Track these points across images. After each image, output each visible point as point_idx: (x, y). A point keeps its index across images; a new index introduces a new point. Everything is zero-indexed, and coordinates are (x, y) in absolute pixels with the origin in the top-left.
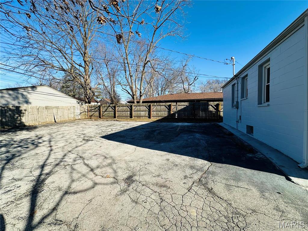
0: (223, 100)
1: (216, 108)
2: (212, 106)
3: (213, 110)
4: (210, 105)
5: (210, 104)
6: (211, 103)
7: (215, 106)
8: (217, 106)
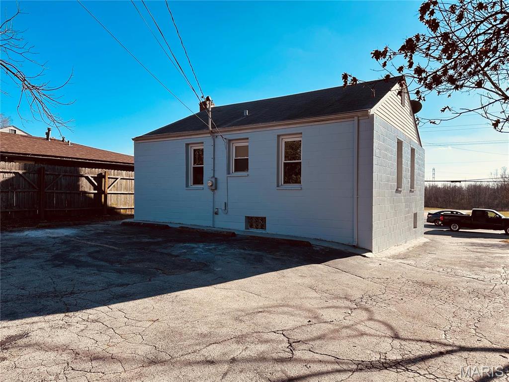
0: (133, 167)
1: (96, 184)
2: (87, 178)
3: (90, 189)
4: (82, 176)
5: (82, 173)
6: (85, 171)
7: (94, 178)
8: (100, 178)
